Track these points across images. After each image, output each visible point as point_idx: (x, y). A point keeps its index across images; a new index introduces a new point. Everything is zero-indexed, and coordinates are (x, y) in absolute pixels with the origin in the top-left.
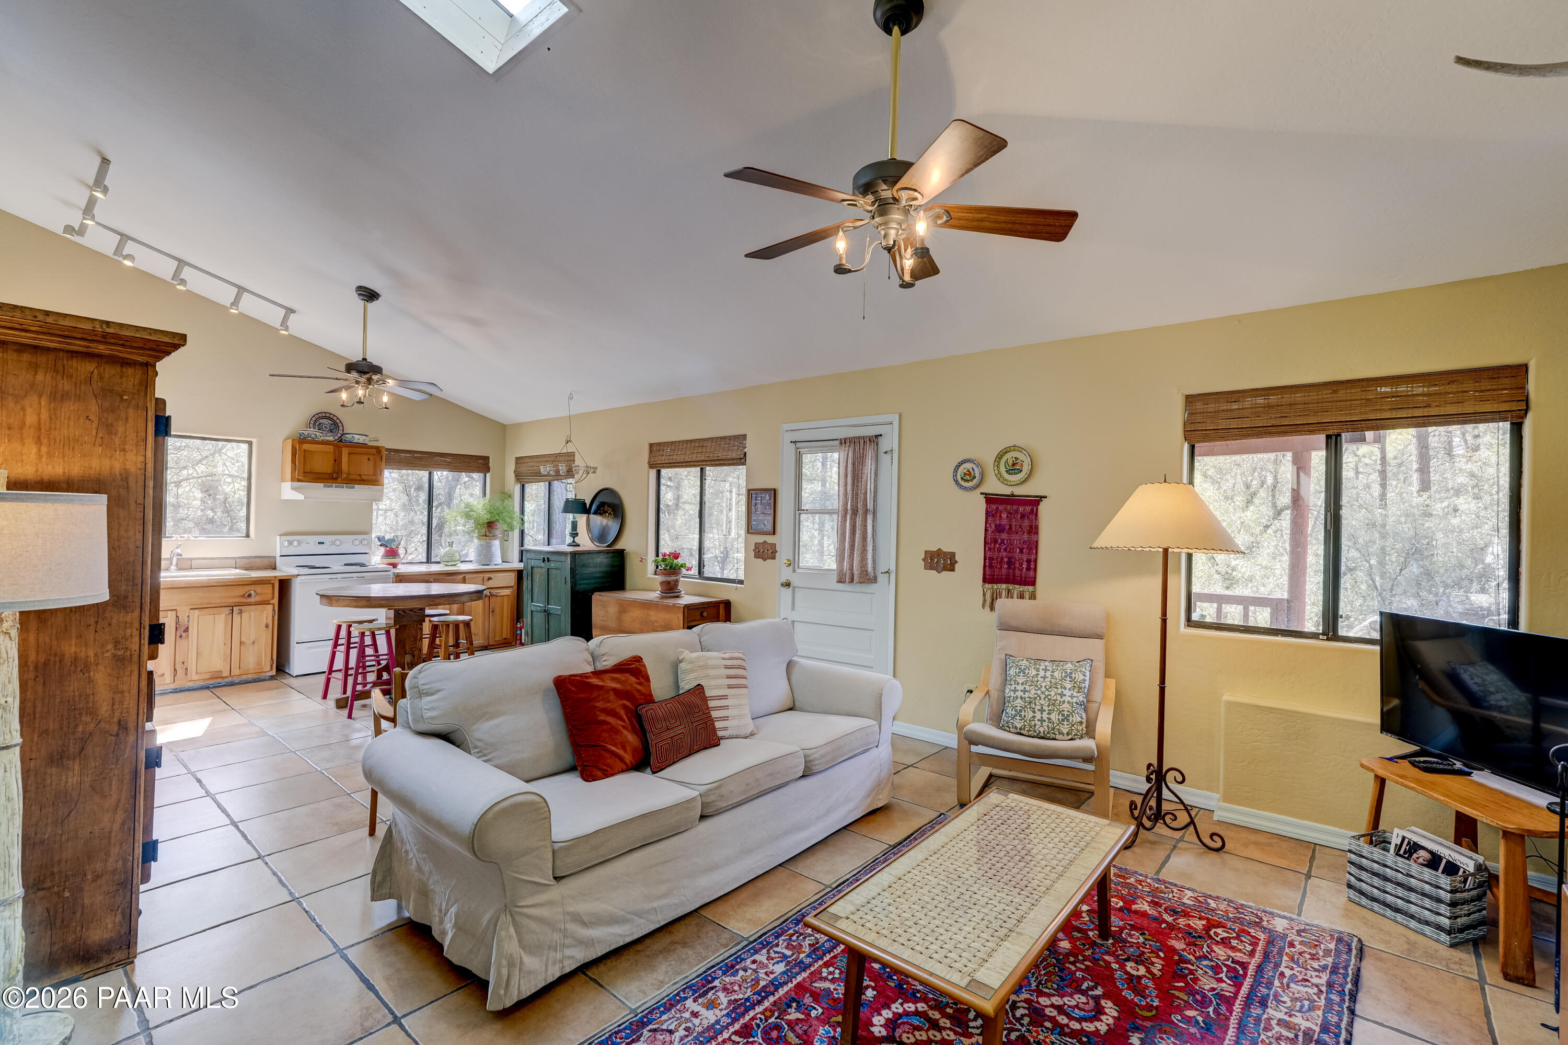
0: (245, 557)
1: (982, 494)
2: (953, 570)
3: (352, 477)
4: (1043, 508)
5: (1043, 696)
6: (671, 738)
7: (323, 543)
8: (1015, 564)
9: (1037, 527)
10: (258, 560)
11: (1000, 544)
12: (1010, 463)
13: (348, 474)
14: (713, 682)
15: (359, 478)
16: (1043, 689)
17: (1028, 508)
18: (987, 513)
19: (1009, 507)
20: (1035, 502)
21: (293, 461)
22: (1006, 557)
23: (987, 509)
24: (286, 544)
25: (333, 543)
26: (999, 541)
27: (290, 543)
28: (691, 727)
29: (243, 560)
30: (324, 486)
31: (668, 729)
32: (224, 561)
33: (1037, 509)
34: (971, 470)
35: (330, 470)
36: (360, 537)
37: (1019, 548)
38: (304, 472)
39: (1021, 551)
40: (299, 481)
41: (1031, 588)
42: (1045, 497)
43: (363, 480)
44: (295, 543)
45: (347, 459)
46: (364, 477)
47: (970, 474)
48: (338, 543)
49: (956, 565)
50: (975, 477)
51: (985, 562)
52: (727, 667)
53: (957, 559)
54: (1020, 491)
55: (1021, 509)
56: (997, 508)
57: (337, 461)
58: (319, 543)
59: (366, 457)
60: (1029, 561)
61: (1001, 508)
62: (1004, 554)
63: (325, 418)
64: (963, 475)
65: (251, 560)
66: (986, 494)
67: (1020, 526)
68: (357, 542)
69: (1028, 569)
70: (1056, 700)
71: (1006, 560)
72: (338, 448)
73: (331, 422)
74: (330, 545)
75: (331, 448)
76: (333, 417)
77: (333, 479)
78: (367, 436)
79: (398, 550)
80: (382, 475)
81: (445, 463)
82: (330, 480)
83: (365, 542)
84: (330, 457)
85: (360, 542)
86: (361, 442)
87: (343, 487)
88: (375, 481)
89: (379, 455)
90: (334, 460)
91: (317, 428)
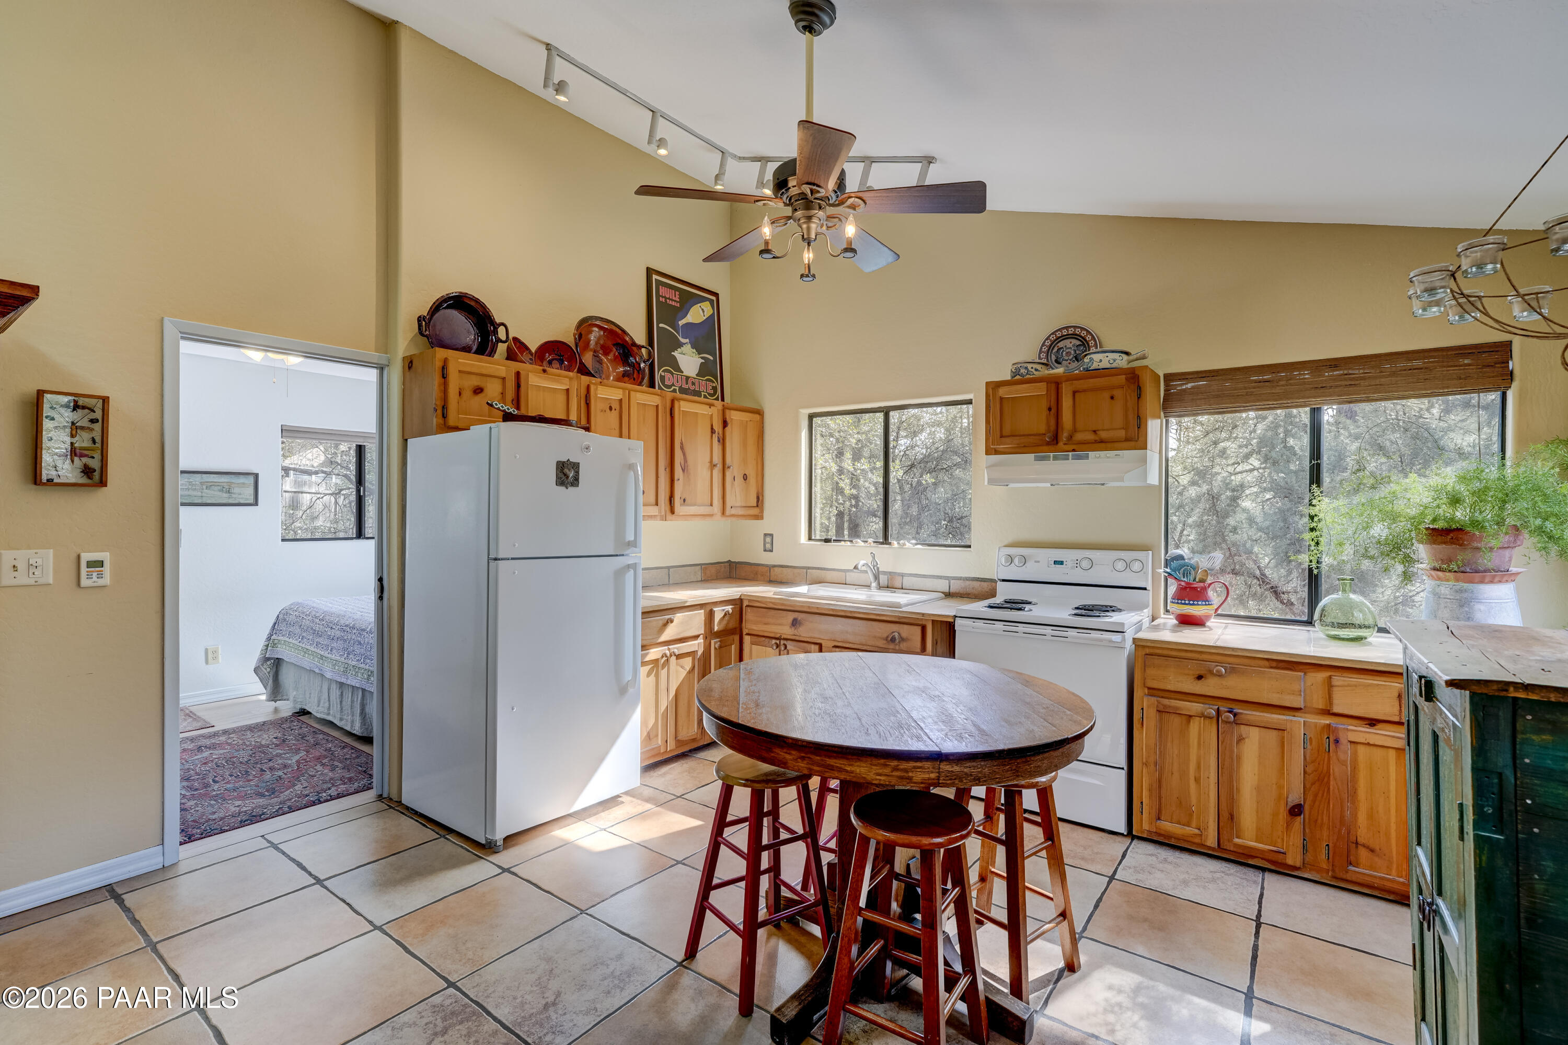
0: (960, 579)
3: (1079, 437)
7: (1061, 563)
10: (976, 584)
13: (1075, 430)
15: (1092, 437)
21: (987, 422)
24: (1004, 559)
25: (1078, 563)
27: (1011, 559)
29: (959, 582)
30: (1037, 459)
32: (937, 581)
35: (1042, 428)
36: (1128, 555)
38: (1002, 437)
40: (997, 452)
43: (1102, 441)
44: (1017, 561)
45: (1071, 403)
46: (1103, 435)
48: (1085, 564)
57: (1055, 410)
58: (1056, 563)
59: (1107, 395)
63: (1069, 334)
65: (968, 583)
68: (1120, 565)
72: (1055, 384)
73: (1078, 343)
74: (1072, 568)
75: (1041, 389)
76: (1084, 333)
77: (1048, 444)
78: (1127, 353)
79: (1204, 589)
80: (1142, 426)
81: (1362, 382)
82: (1045, 448)
83: (1136, 566)
84: (1044, 404)
85: (1128, 566)
86: (1108, 366)
87: (1067, 458)
88: (1127, 440)
89: (1139, 388)
90: (1050, 409)
91: (1054, 358)
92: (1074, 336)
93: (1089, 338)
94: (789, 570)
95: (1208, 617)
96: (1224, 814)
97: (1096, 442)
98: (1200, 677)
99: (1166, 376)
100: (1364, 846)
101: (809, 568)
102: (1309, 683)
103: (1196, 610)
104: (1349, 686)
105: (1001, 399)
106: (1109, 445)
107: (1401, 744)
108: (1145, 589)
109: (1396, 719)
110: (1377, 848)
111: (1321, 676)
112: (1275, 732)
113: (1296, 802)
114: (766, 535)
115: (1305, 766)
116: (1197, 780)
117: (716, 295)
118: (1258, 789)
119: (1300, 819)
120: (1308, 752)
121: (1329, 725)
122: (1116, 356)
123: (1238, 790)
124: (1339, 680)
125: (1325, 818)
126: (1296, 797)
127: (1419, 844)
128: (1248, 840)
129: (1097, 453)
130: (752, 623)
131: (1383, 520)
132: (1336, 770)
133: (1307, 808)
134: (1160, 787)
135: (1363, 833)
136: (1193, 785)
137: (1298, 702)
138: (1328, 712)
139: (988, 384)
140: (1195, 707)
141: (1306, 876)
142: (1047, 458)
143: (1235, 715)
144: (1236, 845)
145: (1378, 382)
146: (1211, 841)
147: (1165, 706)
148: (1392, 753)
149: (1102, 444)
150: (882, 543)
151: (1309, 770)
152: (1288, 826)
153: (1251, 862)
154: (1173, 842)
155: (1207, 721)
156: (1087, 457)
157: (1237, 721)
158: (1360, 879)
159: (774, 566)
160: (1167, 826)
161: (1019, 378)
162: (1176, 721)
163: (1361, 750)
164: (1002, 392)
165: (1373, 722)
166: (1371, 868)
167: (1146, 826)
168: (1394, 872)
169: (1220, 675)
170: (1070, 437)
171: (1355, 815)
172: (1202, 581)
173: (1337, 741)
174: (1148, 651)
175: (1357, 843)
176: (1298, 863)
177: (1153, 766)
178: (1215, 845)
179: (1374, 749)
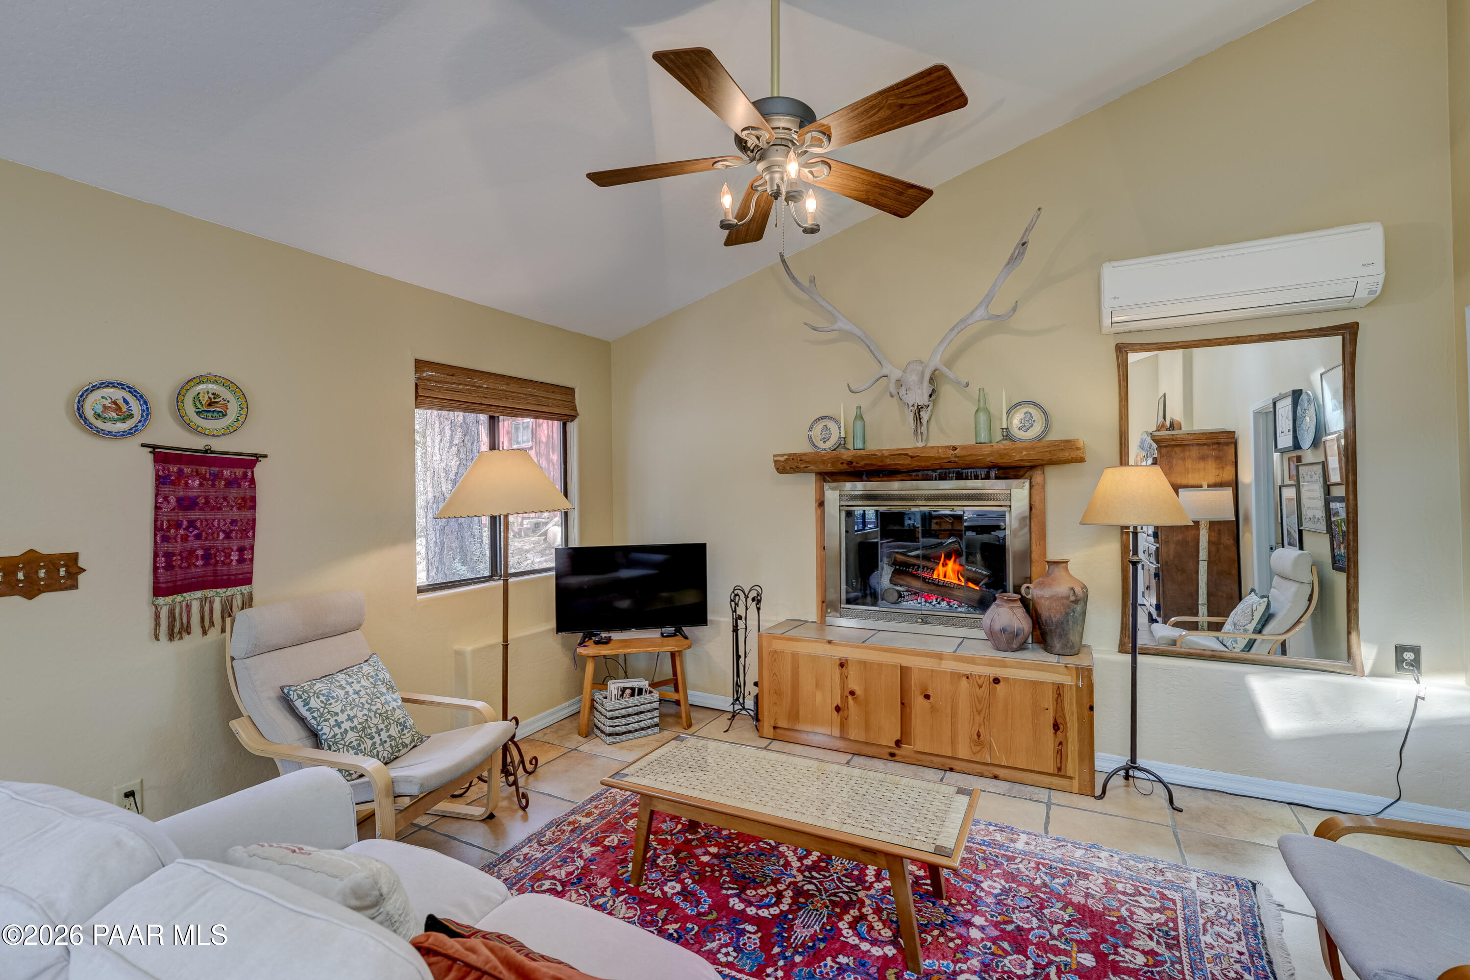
1: (143, 445)
2: (74, 586)
4: (259, 471)
5: (372, 714)
8: (215, 556)
9: (253, 499)
11: (186, 529)
12: (205, 400)
16: (367, 706)
17: (239, 472)
18: (158, 478)
19: (203, 470)
20: (250, 462)
22: (202, 548)
23: (157, 471)
26: (185, 523)
33: (252, 473)
34: (120, 402)
37: (224, 532)
39: (228, 536)
41: (245, 589)
42: (265, 456)
47: (118, 409)
49: (81, 578)
50: (131, 416)
51: (155, 562)
53: (81, 564)
54: (220, 445)
55: (227, 473)
56: (180, 471)
60: (241, 550)
61: (187, 470)
62: (197, 543)
64: (99, 409)
66: (154, 447)
67: (225, 499)
69: (241, 561)
70: (387, 711)
71: (200, 552)
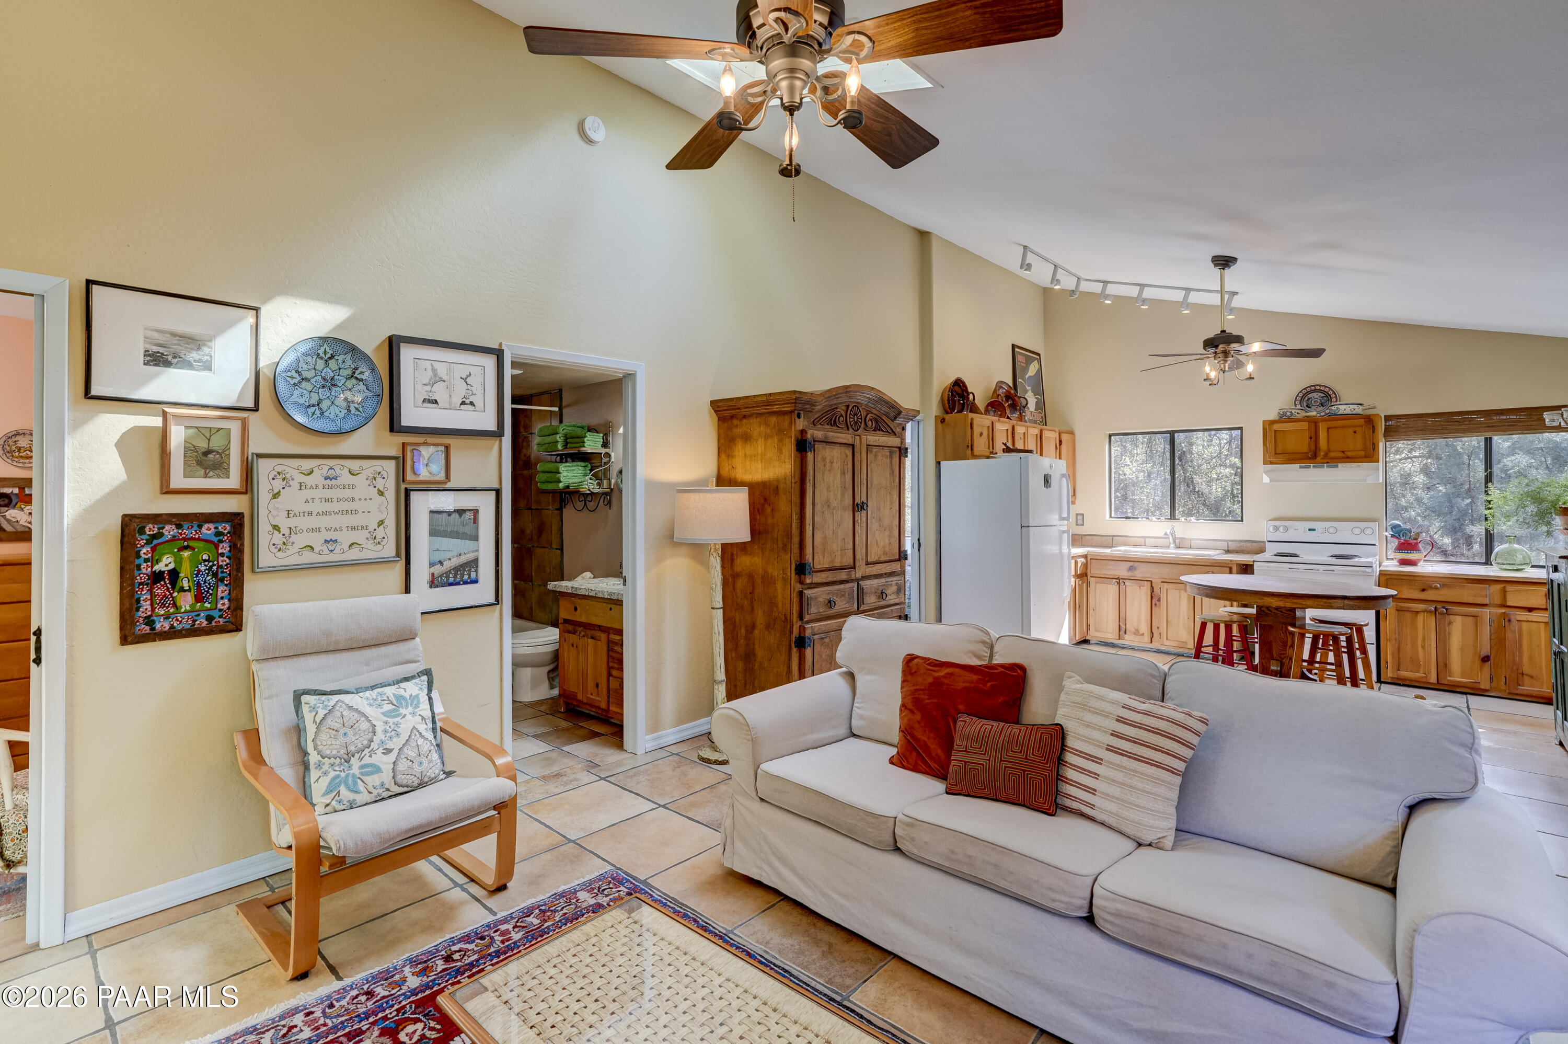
0: (1236, 541)
3: (1332, 454)
6: (966, 762)
7: (1314, 530)
10: (1249, 544)
13: (1329, 451)
14: (1083, 731)
15: (1341, 455)
21: (1265, 443)
24: (1271, 529)
25: (1326, 530)
27: (1276, 528)
28: (997, 764)
29: (1235, 543)
30: (1301, 467)
31: (966, 751)
32: (1217, 542)
35: (1305, 449)
36: (1362, 525)
38: (1276, 454)
40: (1271, 463)
43: (1348, 458)
44: (1281, 529)
45: (1326, 434)
46: (1349, 454)
48: (1330, 531)
52: (1120, 720)
57: (1315, 438)
58: (1310, 530)
59: (1351, 431)
63: (1315, 391)
65: (1242, 544)
68: (1357, 531)
72: (1314, 423)
73: (1323, 395)
74: (1322, 533)
75: (1305, 425)
76: (1327, 390)
77: (1310, 458)
78: (1361, 404)
79: (1417, 544)
80: (1376, 449)
81: (1519, 424)
82: (1307, 461)
83: (1369, 531)
84: (1307, 435)
85: (1363, 531)
86: (1350, 413)
87: (1323, 467)
88: (1366, 457)
89: (1373, 426)
90: (1311, 438)
91: (1305, 404)
92: (1320, 391)
93: (1330, 392)
94: (1098, 537)
95: (1419, 560)
96: (1441, 664)
97: (1344, 458)
98: (1423, 590)
99: (1385, 417)
100: (1527, 675)
101: (1114, 536)
102: (1491, 591)
103: (1412, 556)
104: (1516, 591)
105: (1275, 431)
106: (1353, 460)
107: (1546, 620)
108: (1374, 545)
109: (1544, 607)
110: (1535, 676)
111: (1498, 587)
112: (1471, 618)
113: (1486, 654)
114: (1077, 515)
115: (1491, 635)
116: (1423, 647)
117: (1039, 355)
118: (1462, 650)
119: (1487, 665)
120: (1492, 628)
121: (1505, 613)
122: (1355, 407)
123: (1449, 651)
124: (1509, 588)
125: (1504, 663)
126: (1486, 651)
127: (1554, 637)
128: (1457, 678)
129: (1345, 465)
130: (1094, 570)
131: (1534, 503)
132: (1509, 635)
133: (1492, 658)
134: (1399, 652)
135: (1526, 668)
136: (1420, 649)
137: (1486, 601)
138: (1504, 606)
139: (1264, 422)
140: (1421, 606)
141: (1492, 694)
142: (1309, 467)
143: (1447, 609)
144: (1449, 681)
145: (1529, 424)
146: (1433, 679)
147: (1401, 607)
148: (1542, 626)
149: (1347, 458)
150: (1171, 519)
151: (1492, 637)
152: (1481, 668)
153: (1458, 690)
154: (1408, 683)
155: (1429, 614)
156: (1337, 466)
157: (1448, 613)
158: (1525, 693)
159: (1085, 535)
160: (1404, 674)
161: (1284, 418)
162: (1408, 615)
163: (1524, 624)
164: (1276, 427)
165: (1530, 610)
166: (1532, 686)
167: (1390, 674)
168: (1545, 687)
169: (1436, 588)
170: (1326, 455)
171: (1521, 659)
172: (1416, 539)
173: (1509, 621)
174: (1388, 577)
175: (1523, 674)
176: (1488, 687)
177: (1394, 641)
178: (1435, 681)
179: (1532, 624)
